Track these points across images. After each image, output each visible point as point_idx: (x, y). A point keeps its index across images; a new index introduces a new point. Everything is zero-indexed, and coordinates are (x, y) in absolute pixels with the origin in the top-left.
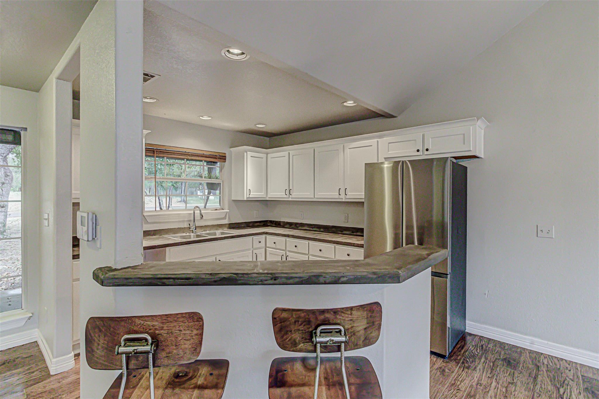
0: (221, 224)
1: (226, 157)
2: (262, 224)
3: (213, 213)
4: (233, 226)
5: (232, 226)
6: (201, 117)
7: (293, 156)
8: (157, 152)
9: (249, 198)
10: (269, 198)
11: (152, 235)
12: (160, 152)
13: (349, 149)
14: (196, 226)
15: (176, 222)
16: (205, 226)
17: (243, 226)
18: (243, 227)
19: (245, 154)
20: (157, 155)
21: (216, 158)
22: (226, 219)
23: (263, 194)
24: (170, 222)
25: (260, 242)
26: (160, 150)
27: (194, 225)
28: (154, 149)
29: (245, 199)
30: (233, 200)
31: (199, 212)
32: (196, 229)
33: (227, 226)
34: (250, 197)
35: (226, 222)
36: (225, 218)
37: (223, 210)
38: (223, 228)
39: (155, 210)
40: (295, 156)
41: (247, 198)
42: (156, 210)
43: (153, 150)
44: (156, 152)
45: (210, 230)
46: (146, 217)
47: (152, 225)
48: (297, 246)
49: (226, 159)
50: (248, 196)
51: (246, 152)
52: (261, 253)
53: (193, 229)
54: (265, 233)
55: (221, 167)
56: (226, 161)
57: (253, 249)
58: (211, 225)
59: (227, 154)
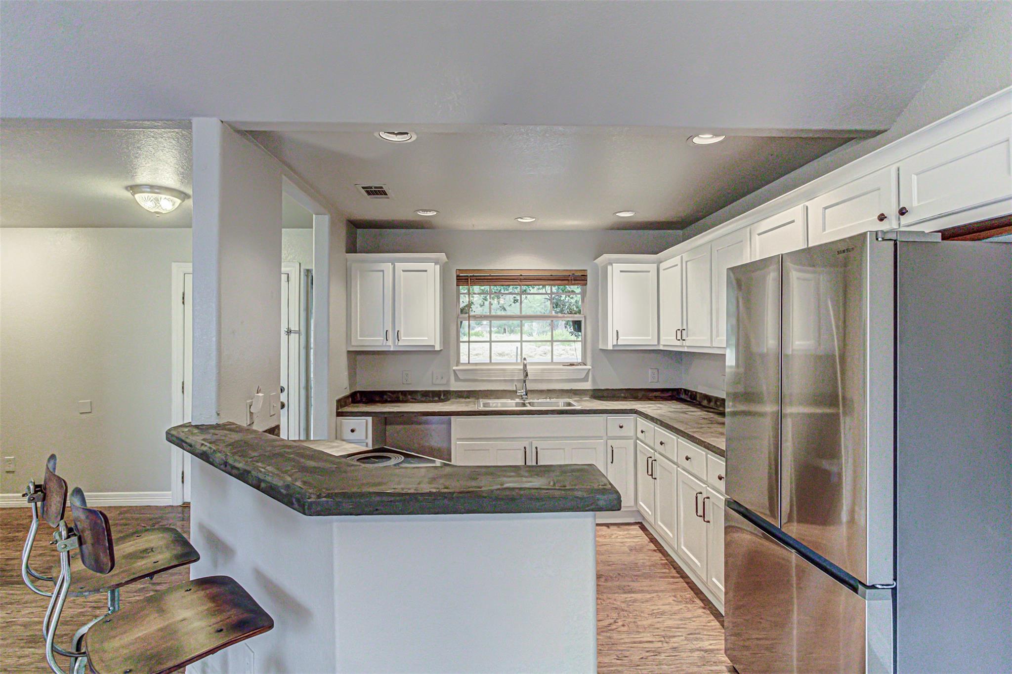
0: (578, 389)
1: (586, 276)
2: (665, 395)
3: (568, 370)
4: (598, 394)
5: (600, 394)
6: (519, 220)
7: (686, 262)
8: (472, 281)
9: (617, 345)
10: (664, 345)
11: (465, 398)
12: (477, 279)
13: (759, 234)
14: (527, 389)
15: (500, 381)
16: (548, 390)
17: (623, 395)
18: (622, 397)
19: (609, 268)
21: (567, 280)
22: (588, 381)
23: (650, 338)
25: (621, 427)
26: (475, 278)
27: (524, 388)
28: (468, 276)
29: (610, 347)
30: (601, 349)
32: (526, 395)
33: (591, 393)
34: (619, 344)
35: (588, 386)
36: (585, 379)
37: (586, 365)
38: (583, 397)
39: (468, 362)
40: (690, 262)
41: (614, 346)
42: (470, 362)
43: (466, 278)
44: (470, 280)
45: (556, 398)
46: (457, 372)
47: (466, 383)
48: (663, 442)
49: (587, 280)
50: (615, 343)
51: (611, 264)
52: (626, 448)
53: (522, 394)
54: (634, 412)
55: (583, 294)
56: (587, 283)
57: (609, 438)
58: (559, 390)
59: (588, 271)
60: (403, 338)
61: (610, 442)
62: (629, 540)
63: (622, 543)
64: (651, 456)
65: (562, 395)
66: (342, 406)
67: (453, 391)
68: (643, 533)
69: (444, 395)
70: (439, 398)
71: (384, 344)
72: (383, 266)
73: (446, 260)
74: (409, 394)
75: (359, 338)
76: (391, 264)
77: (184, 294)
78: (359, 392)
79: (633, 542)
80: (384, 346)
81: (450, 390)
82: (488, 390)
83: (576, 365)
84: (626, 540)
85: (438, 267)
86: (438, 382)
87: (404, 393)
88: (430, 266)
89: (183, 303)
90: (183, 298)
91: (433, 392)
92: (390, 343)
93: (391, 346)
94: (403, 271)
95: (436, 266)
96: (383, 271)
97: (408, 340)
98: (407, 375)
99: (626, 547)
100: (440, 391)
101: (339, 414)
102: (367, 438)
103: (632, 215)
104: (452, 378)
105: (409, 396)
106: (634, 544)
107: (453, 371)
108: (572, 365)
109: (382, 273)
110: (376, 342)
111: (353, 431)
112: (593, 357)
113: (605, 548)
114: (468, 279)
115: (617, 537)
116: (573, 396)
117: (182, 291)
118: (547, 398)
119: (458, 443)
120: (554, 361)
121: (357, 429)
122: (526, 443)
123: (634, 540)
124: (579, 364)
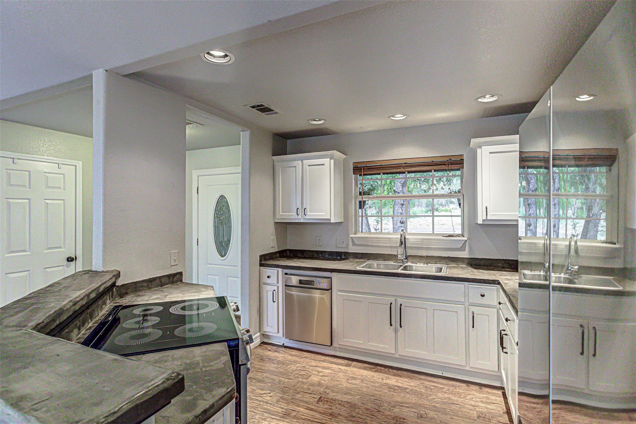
0: (455, 256)
1: (463, 160)
4: (475, 263)
5: (477, 262)
6: (392, 118)
8: (365, 170)
9: (487, 220)
12: (368, 169)
14: (408, 254)
19: (479, 151)
20: (365, 173)
21: (445, 164)
22: (465, 250)
24: (380, 246)
25: (483, 296)
26: (367, 167)
27: (404, 253)
28: (362, 167)
29: (481, 222)
30: (474, 223)
31: (400, 237)
32: (406, 259)
33: (466, 261)
35: (465, 254)
36: (462, 249)
37: (463, 237)
38: (459, 264)
41: (483, 220)
44: (363, 169)
45: (435, 264)
46: (353, 238)
47: (360, 247)
48: (508, 319)
49: (463, 164)
50: (485, 218)
51: (480, 147)
52: (488, 316)
53: (403, 258)
54: (497, 283)
55: (462, 177)
56: (463, 166)
57: (470, 304)
58: (437, 257)
59: (464, 156)
60: (309, 214)
61: (472, 309)
62: (483, 405)
63: (474, 406)
64: (504, 329)
65: (440, 262)
66: (265, 260)
67: (351, 253)
68: (503, 401)
69: (344, 256)
70: (341, 257)
71: (296, 218)
72: (295, 163)
73: (344, 156)
74: (321, 254)
75: (281, 214)
76: (300, 161)
77: (198, 188)
78: (288, 249)
79: (487, 408)
80: (297, 219)
81: (348, 252)
82: (377, 254)
83: (456, 236)
84: (480, 404)
85: (332, 161)
86: (340, 246)
87: (317, 252)
88: (326, 161)
89: (198, 193)
90: (198, 190)
91: (337, 252)
92: (300, 217)
93: (301, 219)
94: (309, 166)
95: (331, 161)
96: (295, 167)
97: (313, 215)
98: (319, 240)
99: (475, 412)
100: (341, 252)
101: (261, 265)
102: (278, 282)
103: (496, 99)
104: (350, 242)
105: (320, 255)
106: (485, 410)
107: (351, 239)
108: (450, 236)
109: (295, 168)
110: (293, 217)
111: (268, 277)
112: (469, 230)
113: (453, 407)
114: (361, 169)
115: (473, 398)
116: (451, 263)
117: (197, 186)
118: (425, 263)
119: (338, 293)
120: (435, 232)
121: (272, 276)
122: (392, 300)
123: (488, 406)
124: (458, 235)
